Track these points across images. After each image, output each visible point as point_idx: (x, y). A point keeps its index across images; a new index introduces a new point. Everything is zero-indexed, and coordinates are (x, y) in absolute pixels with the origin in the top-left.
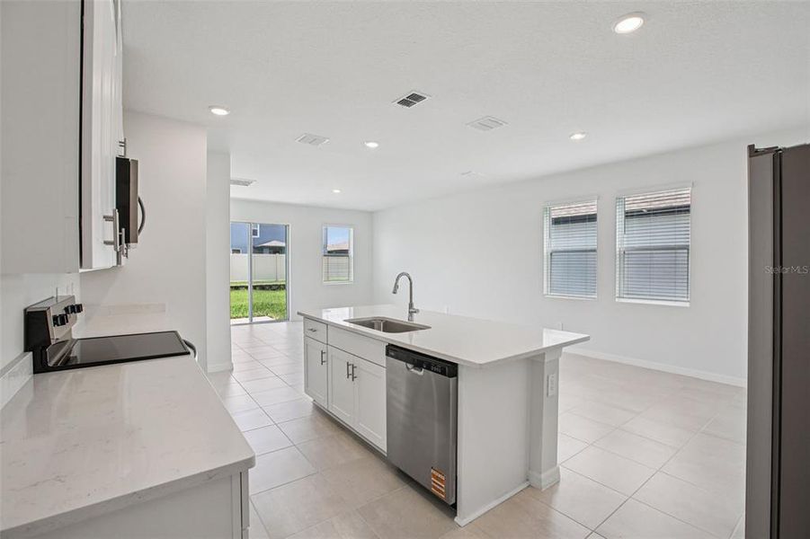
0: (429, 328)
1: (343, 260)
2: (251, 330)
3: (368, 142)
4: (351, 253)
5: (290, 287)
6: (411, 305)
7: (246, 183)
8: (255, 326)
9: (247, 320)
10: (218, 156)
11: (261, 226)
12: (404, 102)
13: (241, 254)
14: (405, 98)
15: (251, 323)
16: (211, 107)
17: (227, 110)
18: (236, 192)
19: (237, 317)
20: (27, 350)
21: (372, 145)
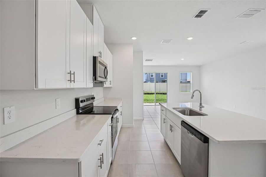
0: (207, 115)
1: (188, 84)
2: (155, 107)
3: (188, 38)
4: (191, 82)
5: (168, 94)
6: (201, 104)
7: (151, 60)
8: (156, 106)
9: (154, 104)
10: (138, 53)
11: (164, 74)
12: (198, 16)
13: (158, 83)
14: (197, 14)
15: (155, 105)
16: (131, 38)
17: (136, 37)
18: (145, 63)
19: (153, 103)
20: (76, 108)
21: (190, 39)
